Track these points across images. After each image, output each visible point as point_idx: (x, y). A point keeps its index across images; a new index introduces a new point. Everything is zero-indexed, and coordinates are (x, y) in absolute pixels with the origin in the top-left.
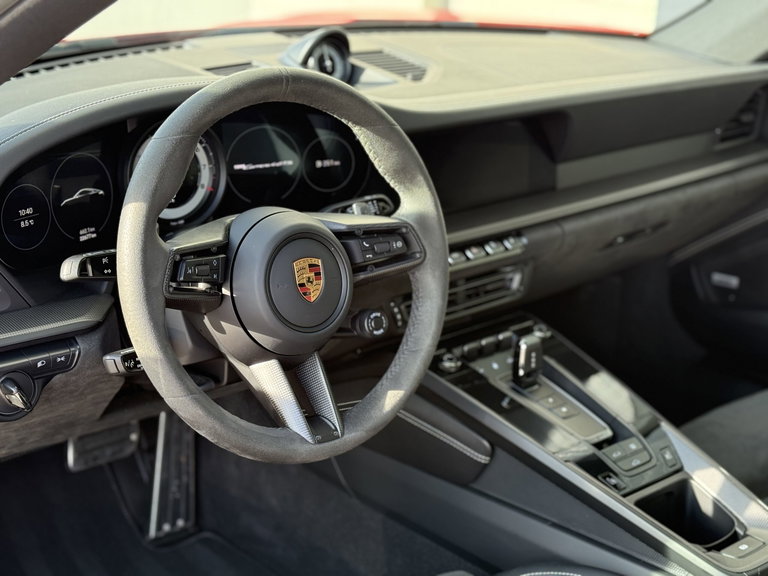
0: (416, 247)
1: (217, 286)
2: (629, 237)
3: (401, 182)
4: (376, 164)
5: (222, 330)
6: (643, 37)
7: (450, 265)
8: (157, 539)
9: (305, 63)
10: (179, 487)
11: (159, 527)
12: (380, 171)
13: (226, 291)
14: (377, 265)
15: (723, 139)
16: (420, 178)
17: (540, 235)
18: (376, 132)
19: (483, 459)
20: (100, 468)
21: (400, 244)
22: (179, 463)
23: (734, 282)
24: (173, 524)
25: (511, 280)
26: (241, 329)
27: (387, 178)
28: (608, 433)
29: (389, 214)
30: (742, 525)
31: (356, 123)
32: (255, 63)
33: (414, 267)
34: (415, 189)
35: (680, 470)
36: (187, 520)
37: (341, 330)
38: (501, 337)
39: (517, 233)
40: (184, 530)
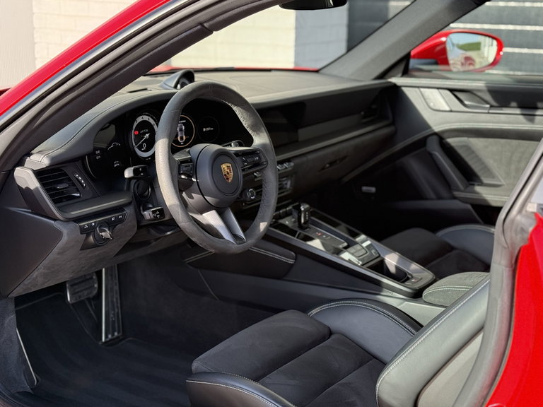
0: (263, 160)
1: (190, 176)
2: (331, 164)
3: (254, 131)
4: (244, 123)
5: (192, 198)
6: (317, 71)
7: (279, 170)
8: (106, 342)
9: (175, 87)
10: (114, 314)
11: (106, 337)
12: (245, 126)
13: (194, 180)
14: (249, 168)
15: (364, 117)
16: (263, 129)
17: (298, 161)
18: (244, 109)
19: (291, 261)
20: (83, 301)
21: (257, 158)
22: (112, 302)
23: (373, 190)
24: (113, 335)
25: (286, 184)
26: (201, 196)
27: (248, 129)
28: (346, 244)
29: (250, 146)
30: (410, 274)
31: (235, 105)
32: (149, 89)
33: (263, 169)
34: (261, 134)
35: (380, 256)
36: (118, 333)
37: (238, 198)
38: (288, 209)
39: (288, 160)
40: (118, 337)
